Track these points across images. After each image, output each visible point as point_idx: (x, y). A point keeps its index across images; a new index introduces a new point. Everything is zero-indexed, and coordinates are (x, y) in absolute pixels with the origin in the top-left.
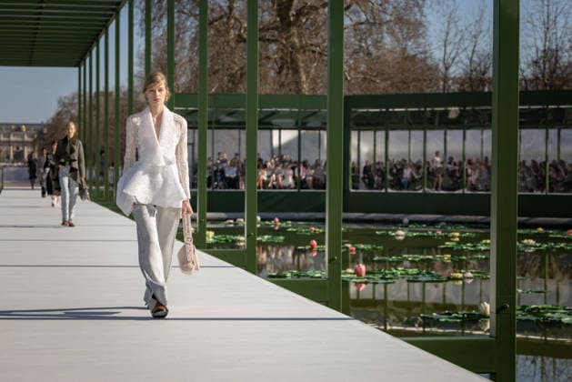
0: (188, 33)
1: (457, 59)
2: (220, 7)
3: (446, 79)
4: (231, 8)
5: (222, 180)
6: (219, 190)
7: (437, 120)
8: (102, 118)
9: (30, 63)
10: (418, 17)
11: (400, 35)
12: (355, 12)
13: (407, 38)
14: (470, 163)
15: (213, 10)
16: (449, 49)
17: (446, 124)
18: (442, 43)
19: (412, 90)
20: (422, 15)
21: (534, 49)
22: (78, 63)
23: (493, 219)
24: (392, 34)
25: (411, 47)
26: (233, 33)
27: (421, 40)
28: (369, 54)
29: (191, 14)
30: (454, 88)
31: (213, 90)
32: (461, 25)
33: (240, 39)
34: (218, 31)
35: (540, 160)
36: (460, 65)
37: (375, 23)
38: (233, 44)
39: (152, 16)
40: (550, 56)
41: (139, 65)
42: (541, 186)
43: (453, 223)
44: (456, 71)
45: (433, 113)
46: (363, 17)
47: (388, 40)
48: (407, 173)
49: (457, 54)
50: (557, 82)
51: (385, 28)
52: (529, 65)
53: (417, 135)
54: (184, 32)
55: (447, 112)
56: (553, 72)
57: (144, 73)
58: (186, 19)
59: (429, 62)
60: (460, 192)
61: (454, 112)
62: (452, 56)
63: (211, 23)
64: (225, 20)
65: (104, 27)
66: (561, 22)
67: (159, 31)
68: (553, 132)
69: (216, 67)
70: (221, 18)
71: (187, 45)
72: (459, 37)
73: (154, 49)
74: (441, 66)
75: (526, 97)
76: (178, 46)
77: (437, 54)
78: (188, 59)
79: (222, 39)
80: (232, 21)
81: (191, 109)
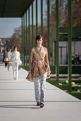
0: (65, 3)
5: (78, 61)
6: (77, 65)
8: (31, 36)
22: (21, 16)
31: (75, 25)
41: (45, 15)
54: (63, 3)
57: (47, 18)
69: (76, 16)
71: (64, 7)
73: (51, 9)
76: (60, 9)
78: (65, 13)
81: (66, 33)
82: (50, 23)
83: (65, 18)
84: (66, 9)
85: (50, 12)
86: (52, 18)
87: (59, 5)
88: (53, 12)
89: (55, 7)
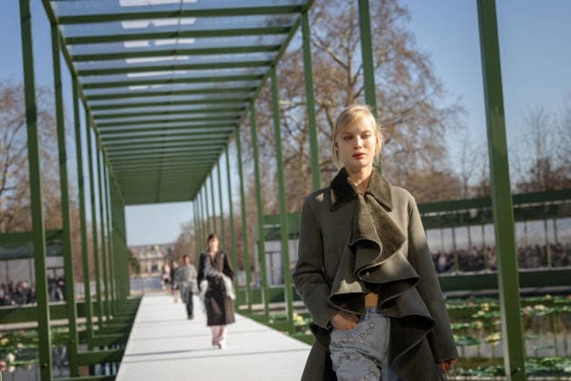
1: (473, 173)
2: (293, 148)
3: (466, 187)
4: (301, 149)
7: (462, 220)
9: (157, 201)
10: (441, 143)
11: (429, 158)
12: (394, 144)
13: (434, 159)
14: (489, 249)
15: (288, 151)
16: (466, 165)
17: (469, 221)
18: (460, 162)
19: (440, 199)
20: (444, 141)
21: (530, 162)
22: (193, 198)
23: (501, 291)
24: (423, 158)
25: (438, 166)
26: (304, 167)
27: (444, 161)
28: (407, 174)
29: (272, 156)
30: (472, 194)
31: (293, 210)
32: (474, 147)
33: (309, 170)
34: (293, 167)
35: (542, 244)
36: (476, 177)
37: (409, 151)
38: (305, 175)
39: (243, 159)
40: (543, 164)
42: (544, 263)
43: (481, 296)
44: (474, 181)
45: (458, 215)
46: (400, 147)
47: (420, 163)
48: (442, 261)
49: (472, 170)
50: (550, 184)
51: (417, 154)
52: (528, 173)
53: (448, 231)
54: (268, 170)
55: (468, 214)
56: (546, 176)
57: (240, 202)
58: (269, 160)
59: (453, 176)
60: (482, 272)
61: (473, 212)
62: (470, 169)
63: (287, 161)
64: (298, 158)
65: (209, 171)
66: (549, 139)
67: (249, 170)
68: (550, 222)
69: (294, 193)
70: (295, 157)
71: (271, 178)
72: (473, 156)
73: (246, 183)
74: (461, 179)
75: (518, 199)
76: (262, 181)
77: (457, 170)
78: (272, 188)
79: (296, 172)
80: (303, 158)
81: (277, 226)
82: (248, 208)
83: (274, 198)
84: (274, 181)
85: (246, 189)
86: (250, 200)
87: (261, 173)
88: (251, 189)
89: (253, 178)
